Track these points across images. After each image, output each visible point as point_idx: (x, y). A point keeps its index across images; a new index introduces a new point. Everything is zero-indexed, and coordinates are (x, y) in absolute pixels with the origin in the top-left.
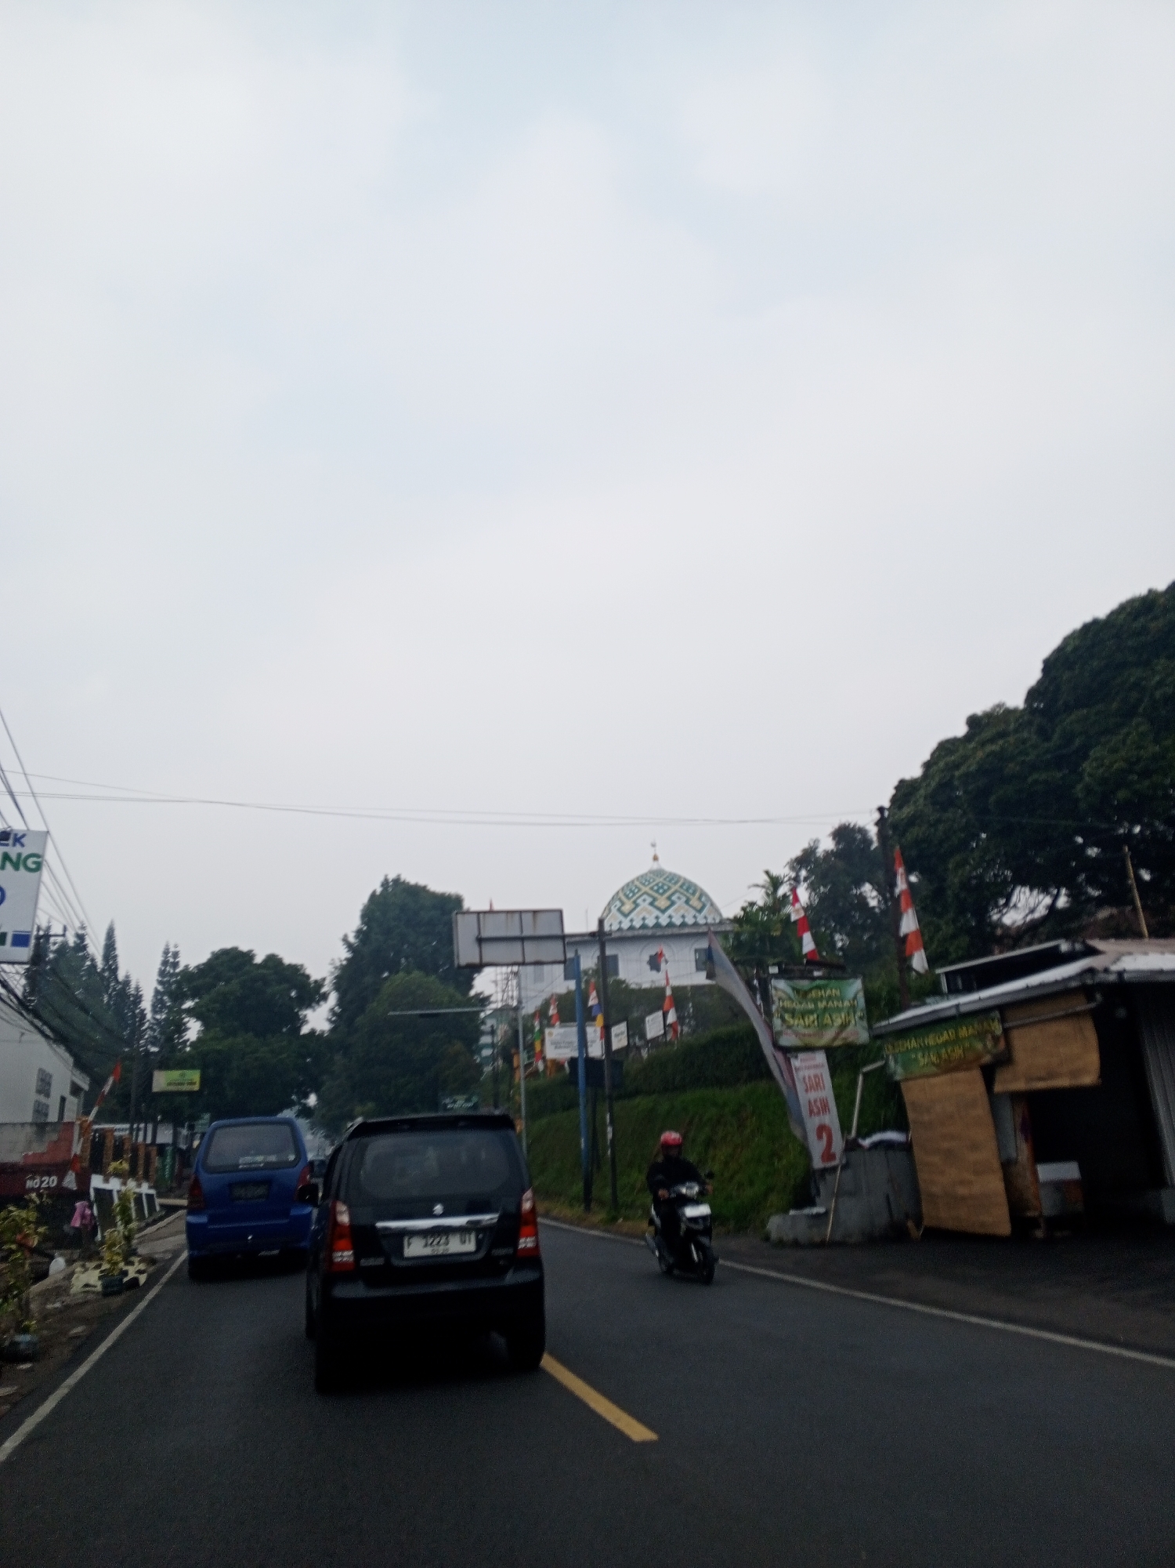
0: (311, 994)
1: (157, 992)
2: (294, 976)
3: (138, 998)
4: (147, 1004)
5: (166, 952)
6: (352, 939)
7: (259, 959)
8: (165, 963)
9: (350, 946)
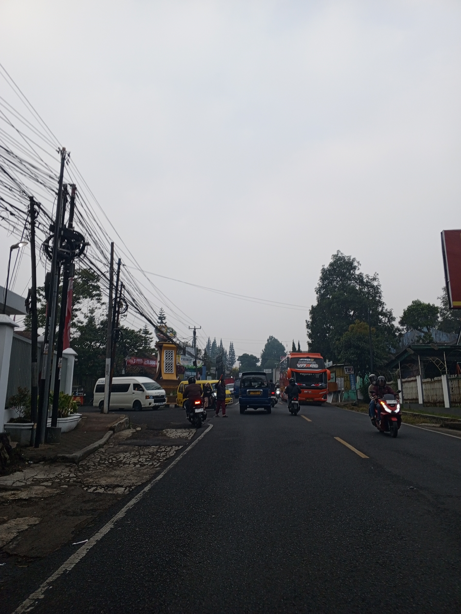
0: (257, 360)
1: (230, 352)
2: (255, 358)
3: (226, 352)
4: (228, 353)
5: (231, 343)
6: (263, 350)
7: (250, 355)
8: (231, 346)
9: (263, 351)
